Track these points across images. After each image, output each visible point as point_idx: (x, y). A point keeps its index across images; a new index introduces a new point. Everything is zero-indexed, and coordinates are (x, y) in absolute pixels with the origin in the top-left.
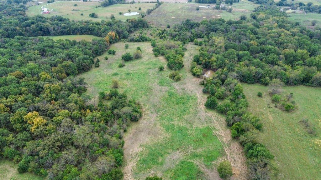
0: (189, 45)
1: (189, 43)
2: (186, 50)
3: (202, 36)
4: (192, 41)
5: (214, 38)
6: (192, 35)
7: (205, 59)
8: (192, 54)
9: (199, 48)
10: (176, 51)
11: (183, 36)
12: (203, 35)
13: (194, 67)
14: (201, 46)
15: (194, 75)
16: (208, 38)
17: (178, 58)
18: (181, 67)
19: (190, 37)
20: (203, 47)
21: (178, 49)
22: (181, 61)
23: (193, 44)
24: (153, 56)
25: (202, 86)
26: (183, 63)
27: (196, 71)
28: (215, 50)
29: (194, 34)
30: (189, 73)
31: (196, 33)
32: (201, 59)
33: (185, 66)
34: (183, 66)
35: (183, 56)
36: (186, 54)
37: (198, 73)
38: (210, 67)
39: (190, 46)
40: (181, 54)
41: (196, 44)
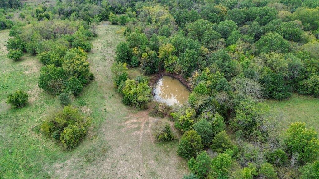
0: (102, 26)
1: (100, 23)
2: (95, 36)
3: (122, 11)
4: (105, 18)
5: (145, 8)
6: (104, 9)
7: (144, 51)
8: (111, 44)
9: (123, 29)
10: (71, 41)
11: (86, 10)
12: (123, 8)
13: (123, 79)
14: (124, 25)
15: (128, 102)
16: (134, 10)
17: (71, 57)
18: (86, 84)
19: (100, 12)
20: (131, 27)
21: (74, 35)
22: (80, 67)
23: (109, 24)
24: (8, 61)
25: (167, 146)
26: (88, 70)
27: (132, 92)
28: (157, 29)
29: (106, 7)
30: (113, 99)
31: (110, 6)
32: (135, 51)
33: (99, 78)
34: (92, 78)
35: (88, 50)
36: (97, 45)
37: (140, 98)
38: (163, 69)
39: (102, 28)
40: (81, 46)
41: (114, 23)
